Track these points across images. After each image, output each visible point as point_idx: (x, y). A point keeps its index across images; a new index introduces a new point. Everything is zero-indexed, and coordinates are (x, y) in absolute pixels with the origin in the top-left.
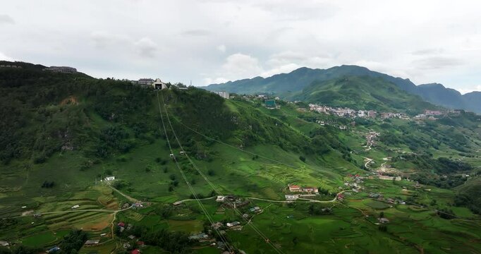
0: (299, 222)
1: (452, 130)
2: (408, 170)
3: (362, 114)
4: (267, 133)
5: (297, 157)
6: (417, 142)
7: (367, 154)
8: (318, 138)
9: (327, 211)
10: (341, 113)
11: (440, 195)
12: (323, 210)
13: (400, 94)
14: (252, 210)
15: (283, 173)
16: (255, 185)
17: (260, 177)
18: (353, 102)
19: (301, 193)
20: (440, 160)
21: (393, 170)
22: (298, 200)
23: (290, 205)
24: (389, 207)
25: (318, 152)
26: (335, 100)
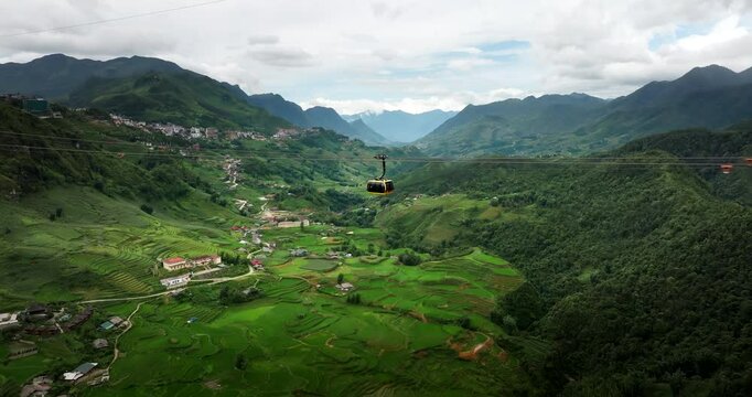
3: (196, 134)
5: (135, 207)
6: (288, 172)
8: (164, 171)
9: (254, 293)
10: (167, 130)
12: (246, 292)
14: (108, 327)
15: (132, 239)
16: (87, 272)
17: (91, 253)
18: (179, 115)
19: (190, 270)
21: (282, 214)
22: (190, 284)
23: (180, 298)
24: (338, 265)
25: (166, 196)
26: (148, 111)
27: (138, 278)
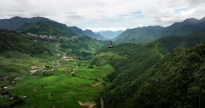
0: (40, 80)
1: (83, 42)
2: (74, 57)
3: (51, 37)
5: (29, 55)
6: (74, 47)
7: (57, 52)
8: (37, 47)
9: (51, 74)
10: (42, 37)
12: (49, 73)
14: (16, 79)
15: (25, 62)
16: (13, 69)
17: (15, 65)
18: (46, 33)
19: (37, 69)
20: (83, 52)
21: (68, 57)
22: (36, 72)
23: (34, 74)
24: (73, 68)
25: (38, 53)
26: (38, 32)
27: (25, 70)
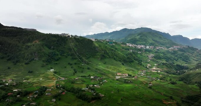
0: (120, 85)
1: (183, 54)
2: (164, 69)
3: (148, 47)
4: (109, 54)
6: (169, 58)
7: (149, 63)
8: (129, 56)
10: (139, 47)
11: (174, 77)
13: (164, 39)
14: (104, 81)
15: (115, 69)
17: (107, 70)
18: (144, 43)
19: (121, 76)
20: (177, 65)
21: (158, 69)
22: (120, 78)
23: (117, 80)
25: (129, 62)
26: (137, 42)
27: (112, 75)
